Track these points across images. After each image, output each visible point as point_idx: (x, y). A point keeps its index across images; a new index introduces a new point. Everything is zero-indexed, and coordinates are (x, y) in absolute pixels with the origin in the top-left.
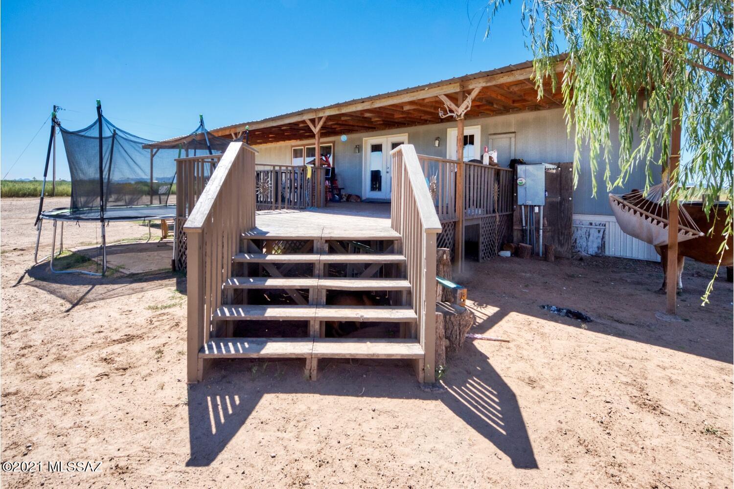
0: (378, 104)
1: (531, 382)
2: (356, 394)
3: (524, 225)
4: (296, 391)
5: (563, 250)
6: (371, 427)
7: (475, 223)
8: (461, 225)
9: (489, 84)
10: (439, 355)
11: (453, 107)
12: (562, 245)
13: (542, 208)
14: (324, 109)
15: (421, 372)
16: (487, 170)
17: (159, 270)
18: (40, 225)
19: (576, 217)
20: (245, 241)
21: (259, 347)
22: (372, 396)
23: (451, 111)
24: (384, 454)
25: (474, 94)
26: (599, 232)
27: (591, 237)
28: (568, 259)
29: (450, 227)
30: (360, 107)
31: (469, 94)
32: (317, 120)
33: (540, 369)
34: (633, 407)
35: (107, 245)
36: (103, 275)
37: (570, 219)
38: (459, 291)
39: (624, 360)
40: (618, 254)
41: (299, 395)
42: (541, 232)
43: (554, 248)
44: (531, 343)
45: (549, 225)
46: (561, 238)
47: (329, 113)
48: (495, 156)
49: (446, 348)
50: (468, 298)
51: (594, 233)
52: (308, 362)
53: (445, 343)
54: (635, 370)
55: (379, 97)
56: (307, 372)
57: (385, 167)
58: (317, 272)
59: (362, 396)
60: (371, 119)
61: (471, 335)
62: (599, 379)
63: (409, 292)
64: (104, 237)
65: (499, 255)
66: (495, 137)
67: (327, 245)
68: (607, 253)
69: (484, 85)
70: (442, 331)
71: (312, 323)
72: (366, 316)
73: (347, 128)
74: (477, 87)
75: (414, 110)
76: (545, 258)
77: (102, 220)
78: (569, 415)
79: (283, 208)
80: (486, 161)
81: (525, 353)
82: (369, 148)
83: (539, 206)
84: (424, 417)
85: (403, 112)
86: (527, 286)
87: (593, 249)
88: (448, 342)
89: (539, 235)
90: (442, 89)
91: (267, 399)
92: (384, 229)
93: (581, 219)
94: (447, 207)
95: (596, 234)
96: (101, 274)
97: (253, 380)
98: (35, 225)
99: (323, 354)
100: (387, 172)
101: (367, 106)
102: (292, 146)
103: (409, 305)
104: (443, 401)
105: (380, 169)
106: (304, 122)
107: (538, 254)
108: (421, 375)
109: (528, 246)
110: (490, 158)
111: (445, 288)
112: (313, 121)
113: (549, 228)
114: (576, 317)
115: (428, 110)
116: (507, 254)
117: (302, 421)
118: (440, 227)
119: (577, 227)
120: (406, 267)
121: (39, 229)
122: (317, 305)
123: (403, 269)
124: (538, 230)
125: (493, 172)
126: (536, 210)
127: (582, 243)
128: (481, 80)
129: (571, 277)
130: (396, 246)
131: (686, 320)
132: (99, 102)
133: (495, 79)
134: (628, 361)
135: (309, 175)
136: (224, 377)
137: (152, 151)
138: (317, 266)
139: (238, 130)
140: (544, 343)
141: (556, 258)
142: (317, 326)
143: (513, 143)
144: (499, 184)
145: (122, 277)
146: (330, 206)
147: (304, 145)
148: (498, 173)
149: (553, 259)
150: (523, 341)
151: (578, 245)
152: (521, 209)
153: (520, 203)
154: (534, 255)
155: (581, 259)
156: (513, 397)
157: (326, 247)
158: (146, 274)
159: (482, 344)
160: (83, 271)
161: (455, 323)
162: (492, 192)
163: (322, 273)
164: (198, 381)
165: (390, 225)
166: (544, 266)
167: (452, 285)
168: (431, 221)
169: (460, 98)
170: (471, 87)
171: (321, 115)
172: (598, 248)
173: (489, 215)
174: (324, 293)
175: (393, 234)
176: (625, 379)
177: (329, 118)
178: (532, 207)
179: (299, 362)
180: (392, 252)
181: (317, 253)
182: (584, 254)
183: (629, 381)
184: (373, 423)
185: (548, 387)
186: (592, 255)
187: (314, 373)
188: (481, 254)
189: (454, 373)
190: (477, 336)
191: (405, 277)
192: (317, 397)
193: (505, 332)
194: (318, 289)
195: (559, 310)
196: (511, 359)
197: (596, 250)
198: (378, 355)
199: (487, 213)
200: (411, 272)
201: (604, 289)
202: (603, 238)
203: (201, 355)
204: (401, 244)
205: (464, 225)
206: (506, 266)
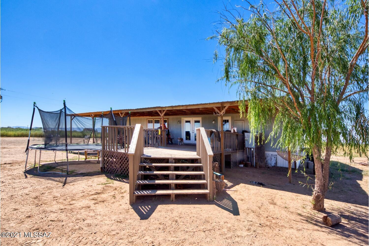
0: (189, 108)
1: (242, 200)
2: (188, 204)
3: (248, 155)
4: (169, 204)
5: (262, 164)
6: (194, 211)
7: (229, 154)
8: (223, 155)
9: (231, 105)
10: (214, 193)
11: (219, 112)
12: (262, 162)
13: (254, 149)
14: (166, 107)
15: (208, 198)
16: (233, 134)
17: (94, 172)
18: (28, 152)
19: (266, 152)
20: (143, 159)
21: (154, 192)
22: (193, 204)
23: (218, 113)
24: (198, 215)
25: (226, 108)
26: (275, 158)
27: (272, 160)
28: (264, 167)
29: (219, 155)
30: (181, 108)
31: (224, 108)
32: (162, 111)
33: (245, 197)
34: (268, 204)
35: (69, 161)
36: (67, 174)
37: (264, 153)
38: (221, 176)
39: (271, 194)
40: (281, 166)
41: (170, 205)
42: (254, 157)
43: (259, 163)
44: (244, 191)
45: (257, 155)
46: (261, 160)
47: (167, 109)
48: (236, 129)
49: (217, 192)
50: (224, 179)
51: (273, 158)
52: (172, 196)
53: (216, 191)
54: (273, 197)
55: (190, 105)
56: (171, 199)
57: (192, 131)
58: (171, 169)
59: (190, 204)
60: (185, 111)
61: (225, 189)
62: (262, 199)
63: (204, 175)
64: (67, 157)
65: (239, 166)
66: (237, 121)
67: (174, 160)
68: (278, 166)
69: (229, 105)
70: (215, 186)
71: (172, 185)
72: (190, 182)
73: (174, 114)
74: (227, 106)
75: (204, 110)
76: (256, 167)
77: (67, 150)
78: (251, 206)
79: (148, 147)
80: (232, 131)
81: (242, 194)
82: (185, 122)
83: (253, 148)
84: (210, 208)
85: (199, 110)
86: (247, 176)
87: (273, 164)
88: (217, 190)
89: (254, 159)
90: (214, 105)
91: (159, 206)
92: (194, 155)
93: (269, 153)
94: (218, 147)
95: (274, 159)
96: (66, 173)
97: (153, 202)
98: (25, 152)
99: (177, 193)
100: (193, 133)
101: (184, 108)
102: (147, 119)
103: (204, 179)
104: (215, 205)
105: (190, 131)
106: (156, 111)
107: (253, 166)
108: (209, 198)
109: (250, 163)
110: (234, 130)
111: (217, 175)
112: (160, 111)
113: (257, 156)
114: (260, 184)
115: (210, 110)
116: (242, 166)
117: (172, 210)
118: (213, 154)
119: (267, 156)
120: (203, 168)
121: (27, 154)
122: (172, 179)
123: (202, 168)
124: (253, 157)
125: (235, 135)
126: (252, 149)
127: (269, 162)
128: (228, 104)
129: (263, 173)
130: (199, 161)
131: (294, 185)
132: (64, 101)
133: (233, 104)
134: (272, 195)
135: (160, 133)
136: (143, 202)
137: (71, 118)
138: (171, 167)
139: (122, 112)
140: (248, 191)
141: (260, 167)
142: (174, 186)
143: (243, 124)
144: (238, 140)
145: (77, 174)
146: (168, 146)
147: (153, 119)
148: (237, 135)
149: (258, 167)
150: (242, 191)
151: (268, 163)
152: (247, 149)
153: (246, 147)
154: (252, 166)
155: (269, 168)
156: (236, 203)
157: (174, 161)
158: (88, 173)
159: (229, 192)
160: (56, 172)
161: (219, 184)
162: (235, 143)
163: (173, 169)
164: (134, 203)
165: (196, 154)
166: (255, 170)
167: (219, 174)
168: (210, 152)
169: (221, 109)
170: (225, 105)
171: (164, 109)
172: (275, 164)
173: (234, 151)
174: (175, 176)
175: (198, 157)
176: (269, 198)
177: (168, 110)
178: (251, 149)
179: (169, 196)
180: (198, 163)
181: (170, 163)
182: (270, 166)
183: (270, 199)
184: (195, 210)
185: (246, 201)
186: (273, 166)
187: (174, 199)
188: (232, 166)
189: (219, 199)
190: (227, 190)
191: (202, 171)
192: (176, 205)
193: (237, 189)
194: (173, 174)
195: (256, 183)
196: (237, 195)
197: (274, 164)
198: (195, 193)
199: (233, 150)
200: (204, 169)
201: (273, 177)
202: (276, 160)
203: (134, 194)
204: (201, 160)
205: (224, 155)
206: (241, 170)
